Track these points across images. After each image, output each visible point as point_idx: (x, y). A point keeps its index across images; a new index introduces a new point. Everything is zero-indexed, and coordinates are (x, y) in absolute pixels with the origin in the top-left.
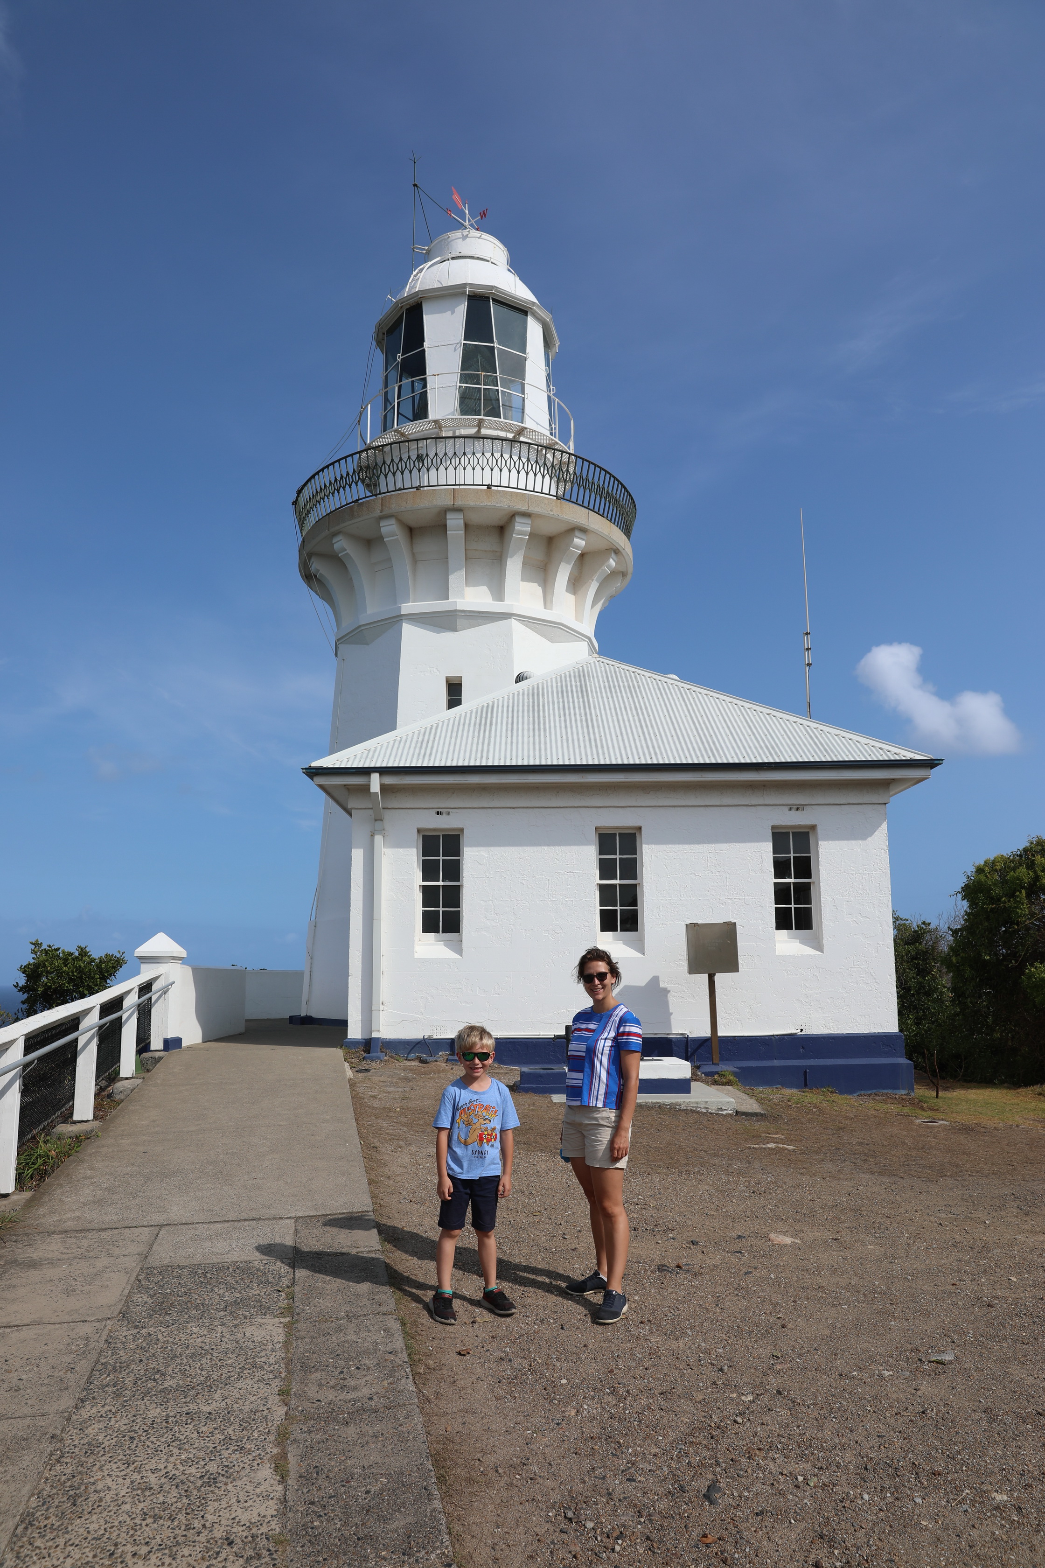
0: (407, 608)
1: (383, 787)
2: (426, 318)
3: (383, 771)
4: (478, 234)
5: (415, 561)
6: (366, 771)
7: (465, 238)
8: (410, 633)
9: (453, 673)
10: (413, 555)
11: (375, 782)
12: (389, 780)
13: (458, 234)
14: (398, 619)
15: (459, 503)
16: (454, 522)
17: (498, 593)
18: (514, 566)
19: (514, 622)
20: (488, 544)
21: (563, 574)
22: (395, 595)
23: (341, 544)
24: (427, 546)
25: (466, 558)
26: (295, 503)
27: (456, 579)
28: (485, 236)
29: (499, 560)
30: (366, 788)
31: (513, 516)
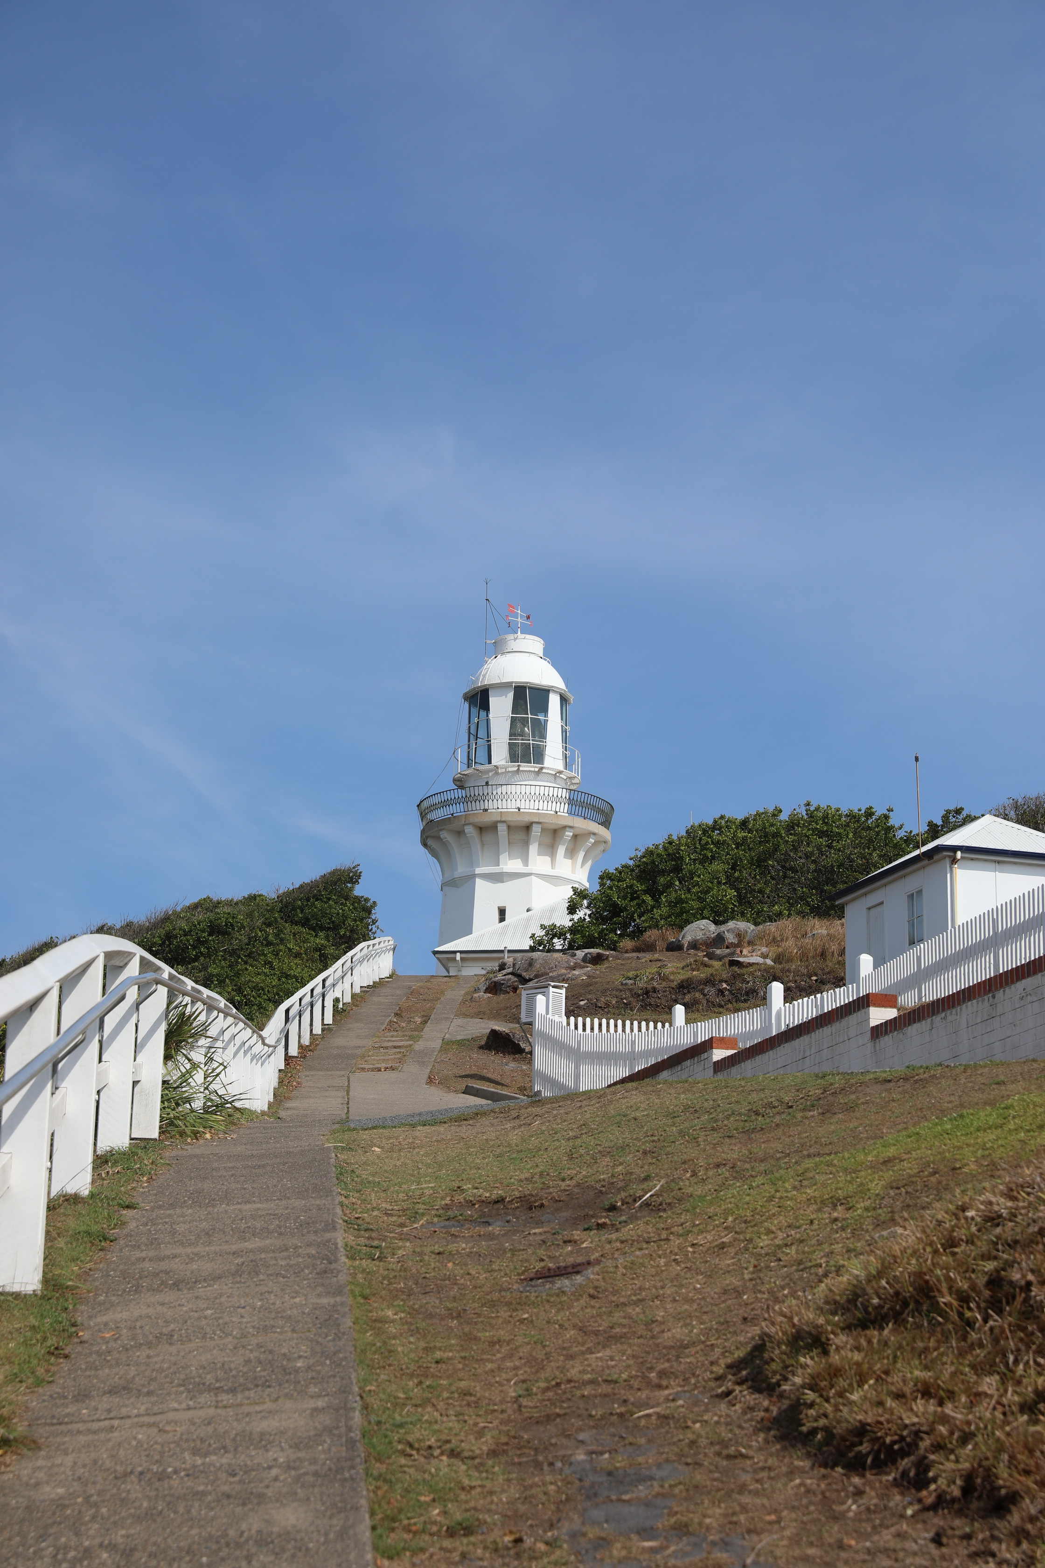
0: (478, 871)
1: (461, 958)
2: (491, 699)
3: (461, 952)
4: (523, 636)
5: (483, 844)
6: (455, 952)
7: (515, 639)
8: (480, 883)
9: (501, 905)
10: (482, 841)
11: (458, 956)
12: (464, 955)
13: (511, 637)
14: (473, 876)
15: (503, 819)
16: (502, 828)
17: (526, 863)
18: (533, 848)
19: (533, 877)
20: (521, 836)
21: (561, 850)
22: (472, 863)
23: (444, 835)
24: (488, 837)
25: (509, 843)
26: (418, 806)
27: (503, 857)
28: (528, 636)
29: (526, 843)
30: (455, 959)
31: (532, 823)
